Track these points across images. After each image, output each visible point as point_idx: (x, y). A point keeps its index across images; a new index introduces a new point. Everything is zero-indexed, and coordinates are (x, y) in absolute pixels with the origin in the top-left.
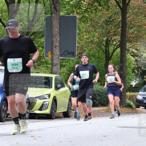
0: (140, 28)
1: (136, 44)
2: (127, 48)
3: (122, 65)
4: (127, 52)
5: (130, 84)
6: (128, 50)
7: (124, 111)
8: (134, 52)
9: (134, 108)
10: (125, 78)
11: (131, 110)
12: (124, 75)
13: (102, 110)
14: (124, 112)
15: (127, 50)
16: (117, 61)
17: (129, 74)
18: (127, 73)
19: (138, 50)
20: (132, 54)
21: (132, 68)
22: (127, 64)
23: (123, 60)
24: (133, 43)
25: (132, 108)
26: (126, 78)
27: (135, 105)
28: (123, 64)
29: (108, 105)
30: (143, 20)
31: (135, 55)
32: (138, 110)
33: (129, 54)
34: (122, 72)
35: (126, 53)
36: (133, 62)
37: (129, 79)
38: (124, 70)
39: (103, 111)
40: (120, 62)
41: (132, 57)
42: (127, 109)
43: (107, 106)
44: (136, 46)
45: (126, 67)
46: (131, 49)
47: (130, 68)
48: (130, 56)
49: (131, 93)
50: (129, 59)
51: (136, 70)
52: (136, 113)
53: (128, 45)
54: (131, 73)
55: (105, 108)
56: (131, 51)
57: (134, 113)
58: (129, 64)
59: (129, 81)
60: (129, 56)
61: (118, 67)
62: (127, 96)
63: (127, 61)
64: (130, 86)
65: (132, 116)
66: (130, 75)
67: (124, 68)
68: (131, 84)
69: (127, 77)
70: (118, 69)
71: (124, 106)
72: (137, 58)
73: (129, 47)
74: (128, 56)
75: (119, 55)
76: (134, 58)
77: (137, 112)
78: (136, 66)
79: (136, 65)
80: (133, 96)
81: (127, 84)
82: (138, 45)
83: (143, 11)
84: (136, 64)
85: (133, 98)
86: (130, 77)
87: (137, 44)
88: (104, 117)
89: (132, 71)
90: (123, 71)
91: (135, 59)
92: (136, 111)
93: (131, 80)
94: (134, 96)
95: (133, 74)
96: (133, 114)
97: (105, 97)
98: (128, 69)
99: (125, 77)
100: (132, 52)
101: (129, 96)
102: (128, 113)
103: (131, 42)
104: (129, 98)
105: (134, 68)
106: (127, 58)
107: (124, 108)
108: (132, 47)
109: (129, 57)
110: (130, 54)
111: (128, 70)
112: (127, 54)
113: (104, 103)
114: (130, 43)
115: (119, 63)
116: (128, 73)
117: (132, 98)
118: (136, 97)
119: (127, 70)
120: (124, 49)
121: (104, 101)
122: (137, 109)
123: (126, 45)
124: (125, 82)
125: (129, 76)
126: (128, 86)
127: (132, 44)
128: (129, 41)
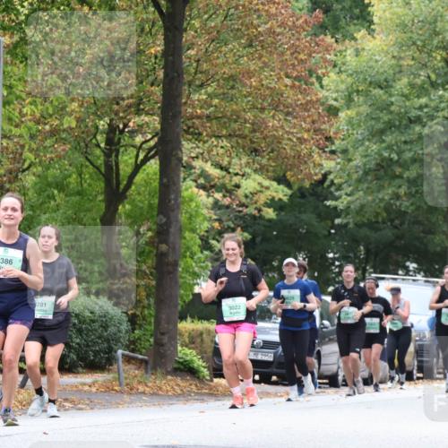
0: (233, 88)
1: (216, 146)
2: (185, 158)
3: (164, 220)
4: (182, 175)
5: (192, 290)
6: (189, 167)
7: (169, 388)
8: (209, 175)
9: (204, 377)
10: (177, 270)
11: (196, 386)
12: (171, 259)
13: (90, 386)
14: (167, 391)
15: (184, 167)
16: (146, 207)
17: (188, 254)
18: (183, 250)
19: (222, 168)
20: (201, 181)
21: (202, 233)
22: (183, 218)
23: (170, 201)
24: (205, 142)
25: (198, 378)
26: (180, 269)
27: (208, 368)
28: (168, 218)
29: (111, 365)
30: (243, 56)
31: (213, 187)
32: (220, 385)
33: (189, 183)
34: (164, 247)
35: (179, 176)
36: (205, 211)
37: (187, 271)
38: (171, 239)
39: (94, 390)
40: (156, 209)
41: (202, 192)
42: (179, 380)
43: (109, 370)
44: (215, 153)
45: (180, 230)
46: (198, 164)
47: (193, 231)
48: (196, 190)
49: (196, 321)
50: (191, 200)
51: (214, 239)
52: (211, 395)
53: (188, 148)
54: (196, 249)
55: (100, 377)
56: (198, 172)
57: (205, 398)
58: (190, 218)
59: (189, 279)
60: (189, 188)
61: (149, 230)
62: (181, 335)
63: (182, 206)
64: (191, 297)
65: (198, 405)
66: (192, 258)
67: (172, 230)
68: (197, 290)
69: (182, 264)
70: (150, 234)
71: (169, 369)
72: (218, 196)
73: (193, 155)
74: (187, 190)
75: (156, 184)
76: (208, 196)
77: (215, 394)
78: (216, 225)
79: (216, 220)
80: (201, 334)
81: (182, 292)
82: (222, 147)
83: (242, 24)
84: (215, 217)
85: (202, 340)
86: (194, 264)
87: (221, 144)
88: (96, 410)
89: (199, 241)
90: (167, 244)
91: (211, 200)
92: (211, 389)
93: (196, 275)
94: (204, 336)
95: (206, 253)
96: (203, 401)
97: (99, 338)
98: (187, 234)
99: (176, 264)
100: (203, 174)
101: (187, 334)
102: (184, 396)
103: (197, 136)
104: (187, 340)
105: (207, 231)
106: (185, 194)
107: (169, 377)
108: (202, 154)
109: (192, 192)
110: (195, 181)
111: (185, 238)
112: (185, 179)
113: (97, 360)
114: (196, 140)
115: (155, 213)
116: (185, 252)
117: (199, 340)
118: (215, 337)
119: (183, 241)
120: (174, 162)
121: (96, 353)
122: (216, 380)
123: (179, 147)
124: (176, 282)
125: (189, 260)
126: (185, 298)
127: (200, 145)
128: (192, 134)
